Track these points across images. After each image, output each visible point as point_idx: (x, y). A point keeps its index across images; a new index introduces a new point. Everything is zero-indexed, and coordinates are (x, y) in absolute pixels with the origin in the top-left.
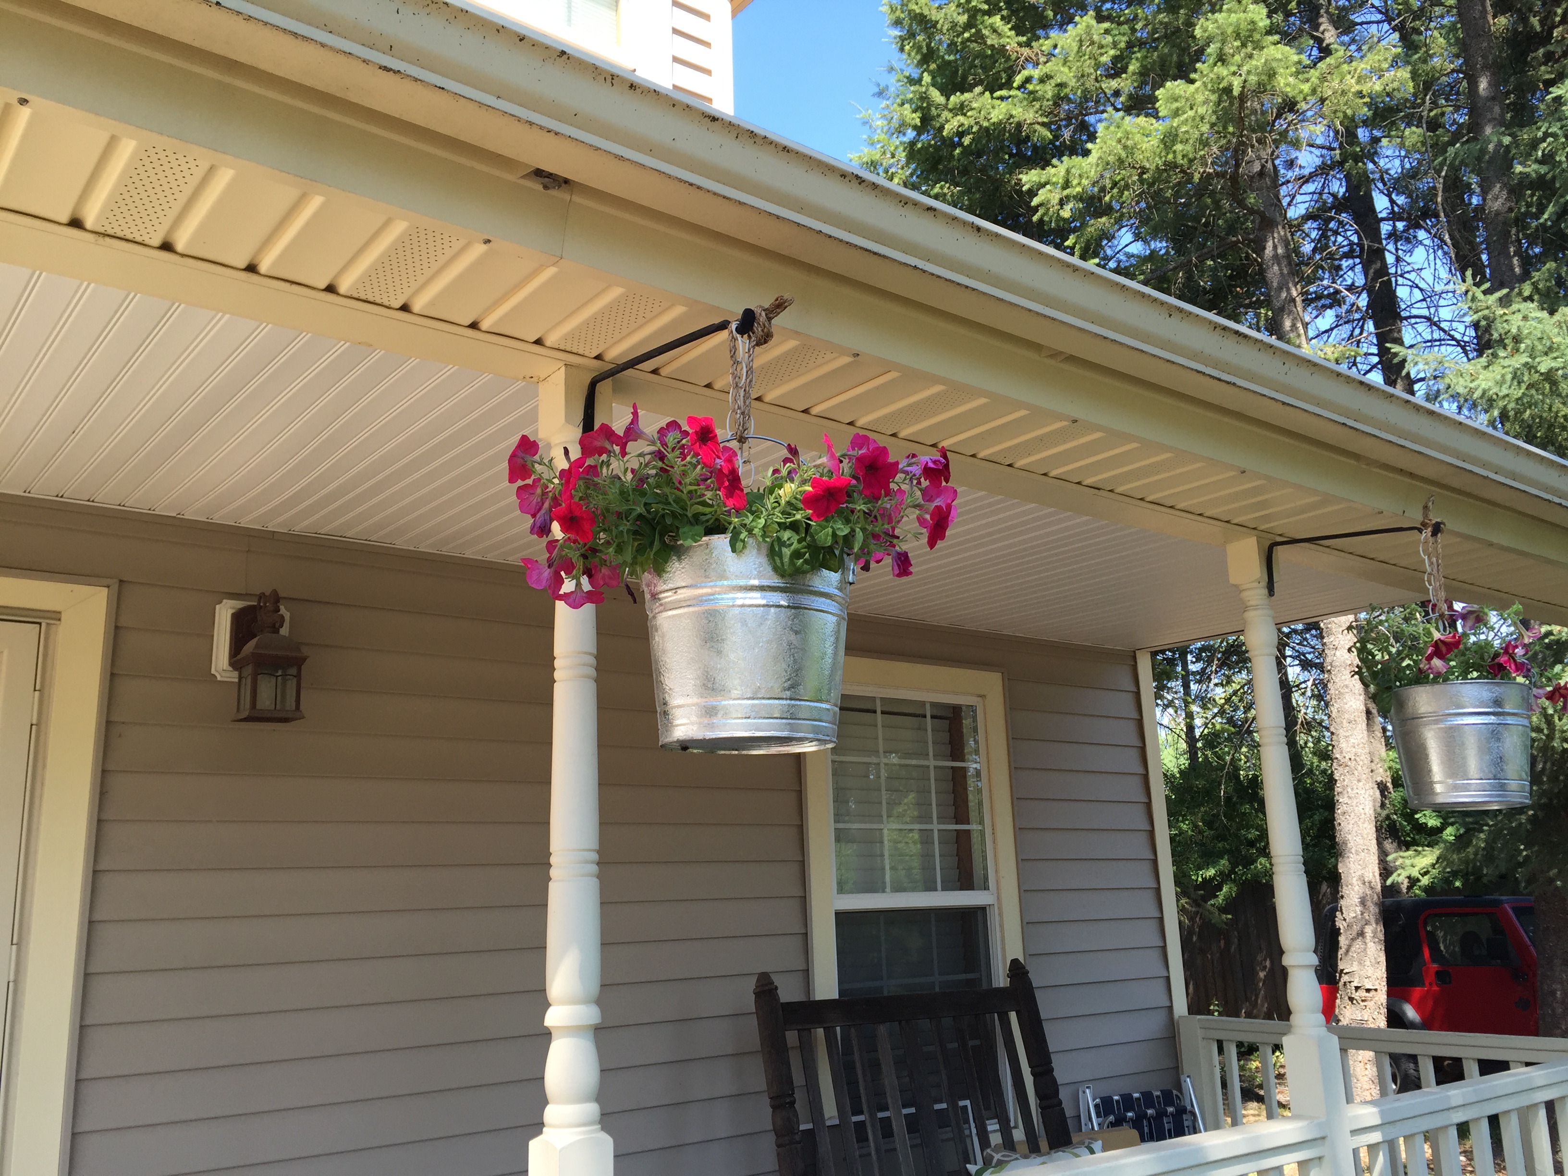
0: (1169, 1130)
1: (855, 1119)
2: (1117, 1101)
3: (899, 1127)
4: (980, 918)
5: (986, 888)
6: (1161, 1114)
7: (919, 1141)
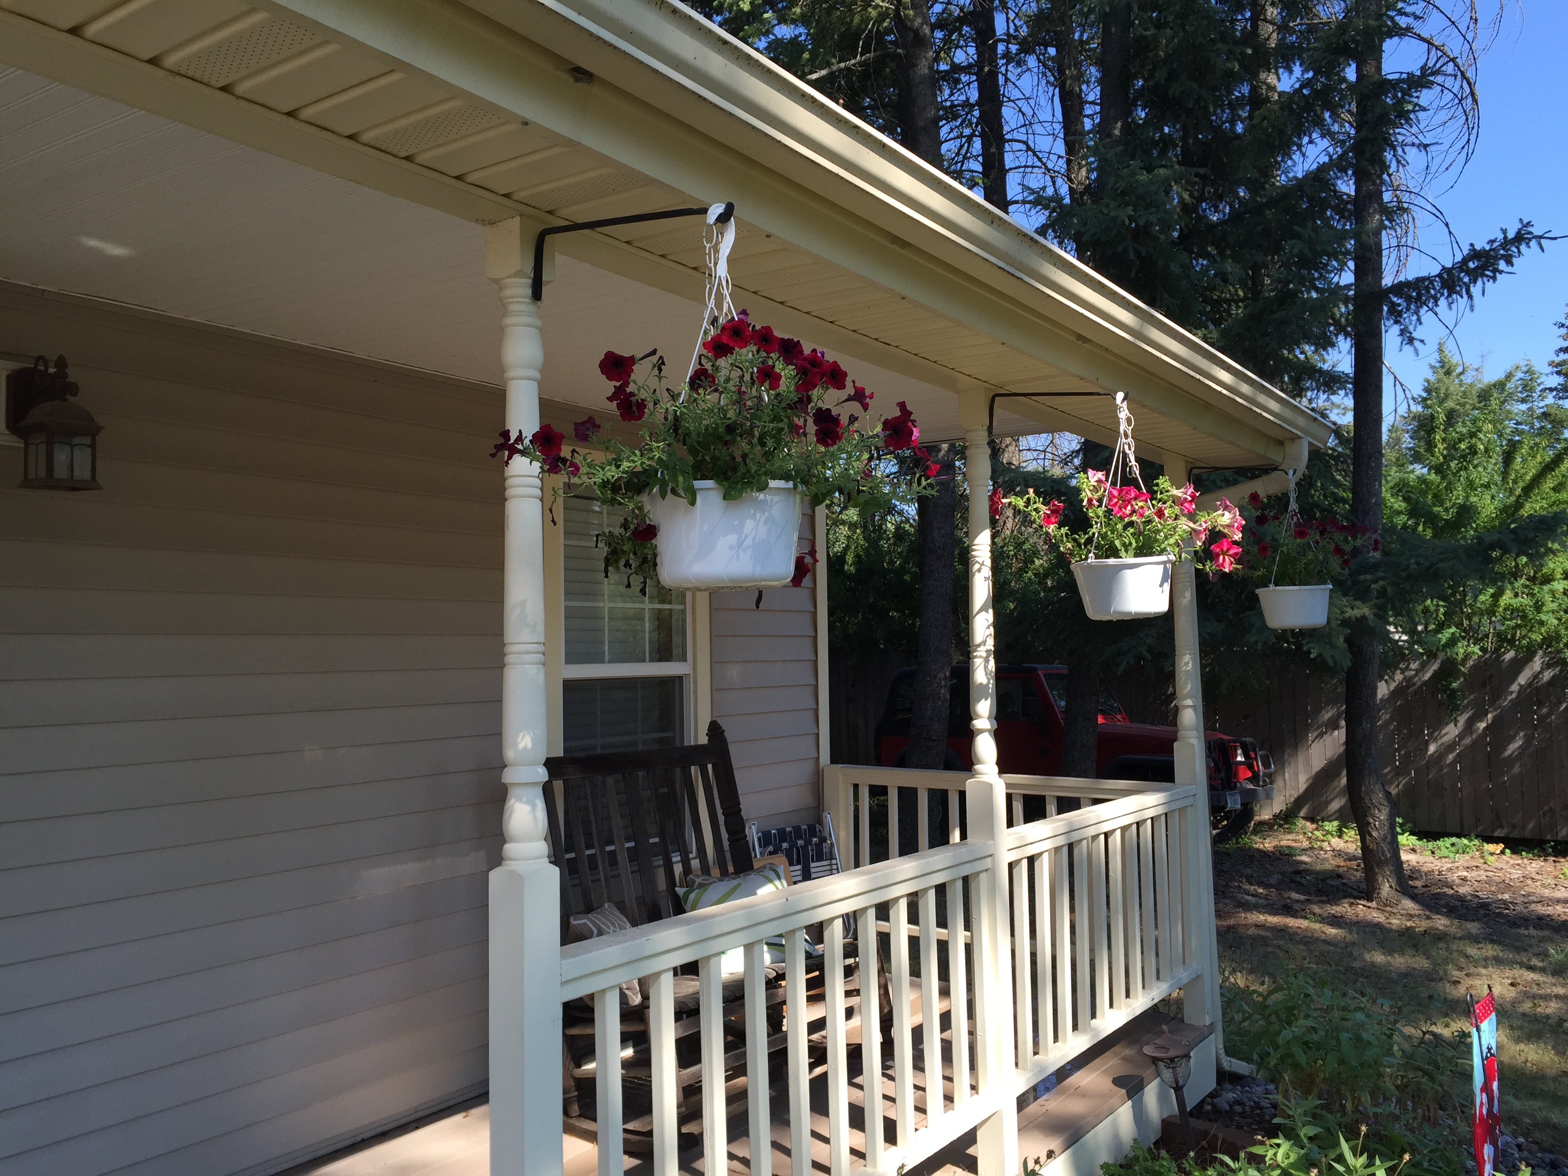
0: (813, 856)
1: (588, 852)
2: (775, 834)
3: (623, 858)
4: (677, 685)
5: (683, 658)
6: (808, 843)
7: (637, 868)
